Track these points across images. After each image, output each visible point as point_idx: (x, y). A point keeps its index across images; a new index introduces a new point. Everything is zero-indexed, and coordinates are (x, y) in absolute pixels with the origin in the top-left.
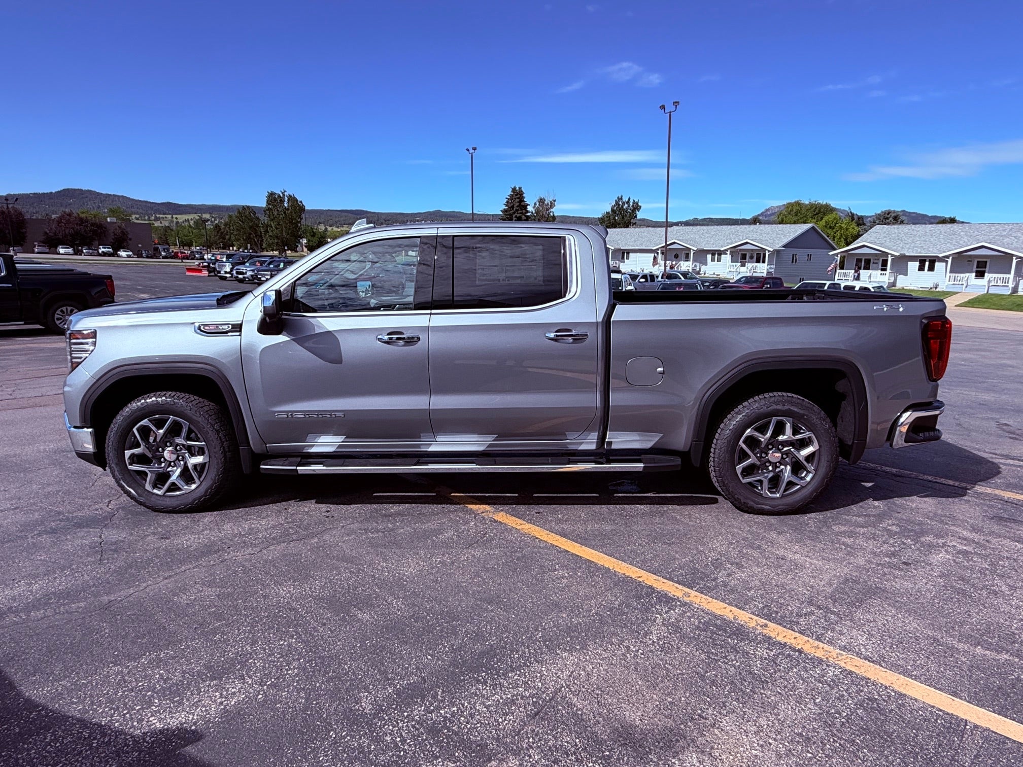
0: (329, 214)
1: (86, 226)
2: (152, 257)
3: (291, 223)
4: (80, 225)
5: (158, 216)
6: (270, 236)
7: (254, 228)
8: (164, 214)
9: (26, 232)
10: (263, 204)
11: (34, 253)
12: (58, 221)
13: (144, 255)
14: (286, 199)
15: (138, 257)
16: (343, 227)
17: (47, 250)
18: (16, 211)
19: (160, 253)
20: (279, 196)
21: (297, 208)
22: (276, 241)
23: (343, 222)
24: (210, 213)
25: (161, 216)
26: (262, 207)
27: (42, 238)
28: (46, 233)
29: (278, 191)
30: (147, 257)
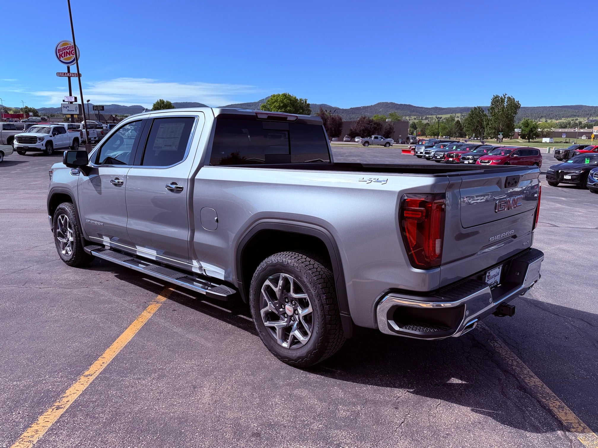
0: (551, 109)
1: (371, 125)
2: (404, 143)
3: (507, 117)
4: (369, 124)
5: (427, 116)
6: (490, 128)
7: (480, 123)
8: (431, 115)
9: (342, 129)
10: (489, 104)
11: (343, 141)
12: (358, 122)
13: (400, 142)
14: (506, 100)
15: (397, 143)
16: (561, 119)
17: (349, 140)
18: (339, 118)
19: (410, 140)
20: (502, 98)
21: (515, 106)
22: (493, 131)
23: (562, 116)
24: (461, 113)
25: (429, 116)
26: (487, 107)
27: (349, 132)
28: (351, 130)
29: (501, 95)
30: (402, 143)
